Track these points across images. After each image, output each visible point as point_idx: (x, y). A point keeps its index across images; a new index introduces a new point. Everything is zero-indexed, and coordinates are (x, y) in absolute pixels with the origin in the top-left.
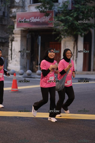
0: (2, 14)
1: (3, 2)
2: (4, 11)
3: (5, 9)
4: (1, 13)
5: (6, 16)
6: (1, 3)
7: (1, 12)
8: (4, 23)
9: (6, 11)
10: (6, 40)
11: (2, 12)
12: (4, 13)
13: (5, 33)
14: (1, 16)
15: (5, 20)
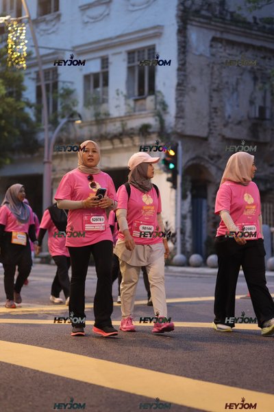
0: (257, 115)
1: (260, 80)
2: (262, 104)
3: (264, 98)
4: (255, 111)
5: (268, 120)
6: (255, 84)
7: (255, 107)
8: (261, 139)
9: (268, 104)
10: (268, 185)
11: (257, 109)
12: (262, 110)
13: (266, 166)
14: (255, 118)
15: (265, 130)
